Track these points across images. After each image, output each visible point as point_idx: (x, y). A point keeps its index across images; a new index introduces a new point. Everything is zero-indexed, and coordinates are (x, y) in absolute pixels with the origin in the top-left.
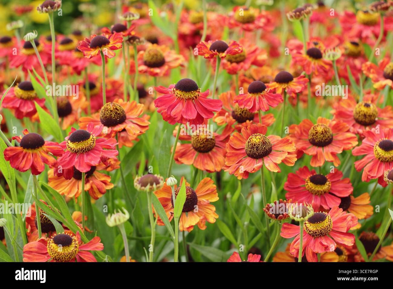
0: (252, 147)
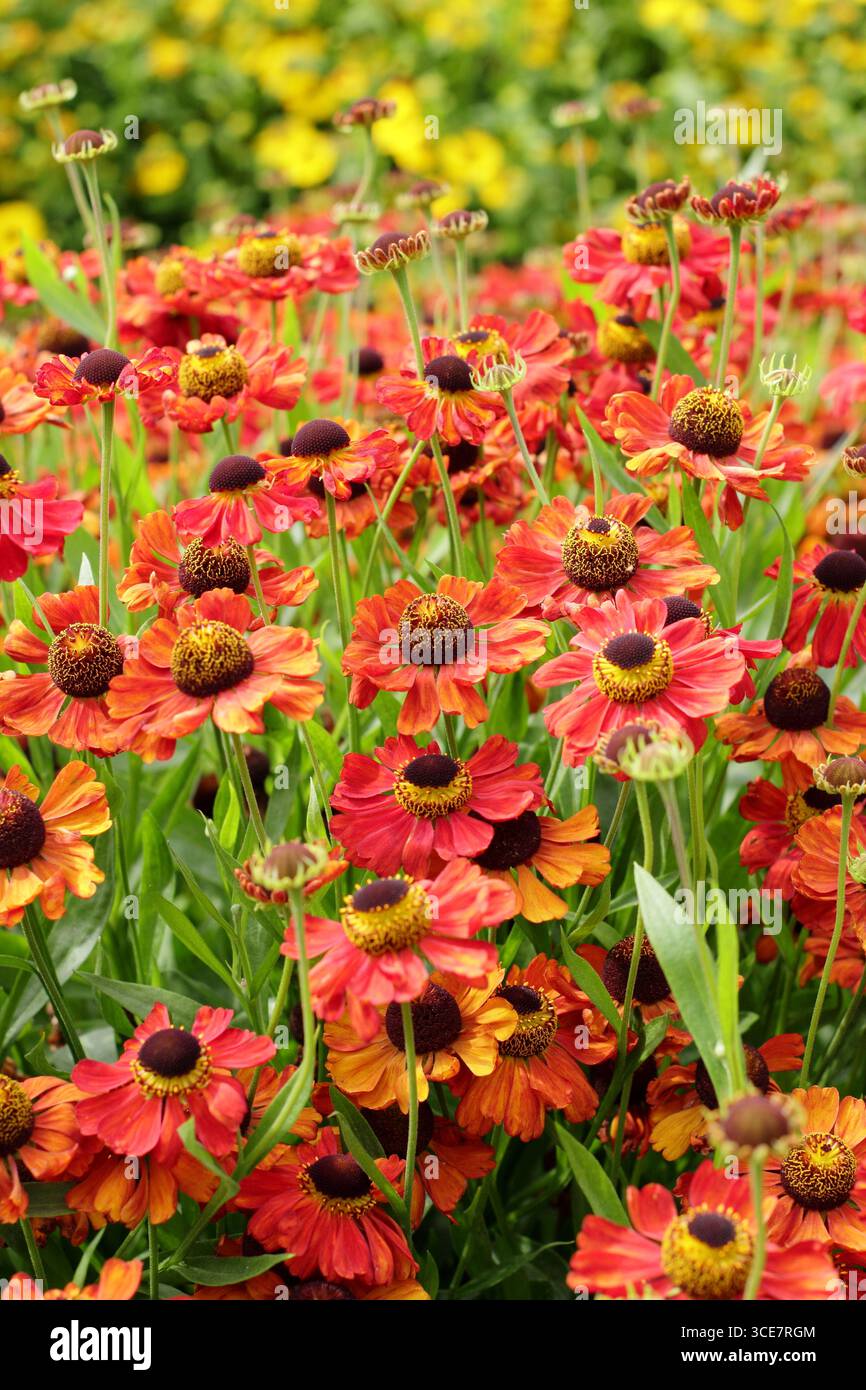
0: (185, 660)
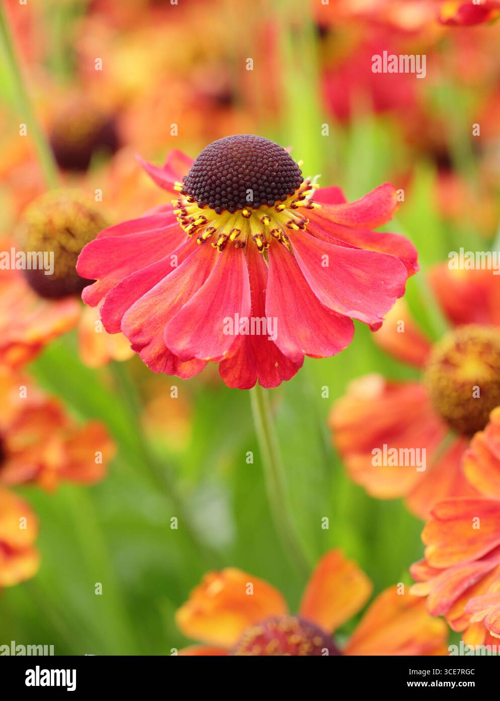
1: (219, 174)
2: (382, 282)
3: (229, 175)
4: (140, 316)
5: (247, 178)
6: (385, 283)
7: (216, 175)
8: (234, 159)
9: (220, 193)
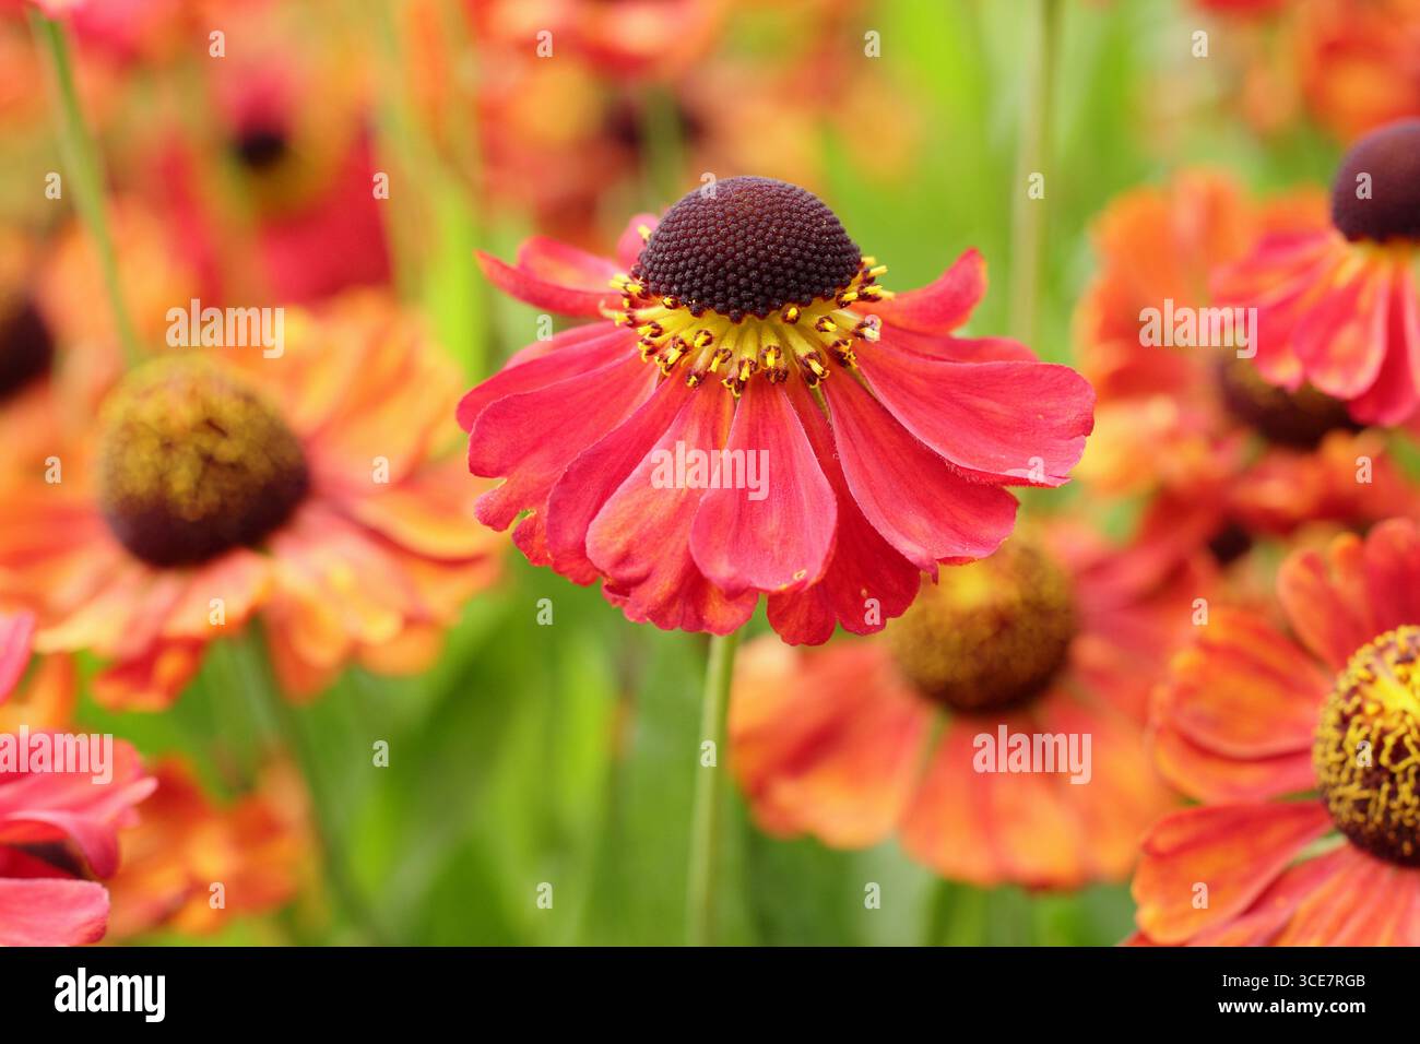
1: (730, 249)
2: (1040, 417)
3: (750, 249)
4: (623, 528)
5: (783, 250)
6: (1047, 416)
7: (723, 252)
8: (751, 218)
9: (736, 283)
